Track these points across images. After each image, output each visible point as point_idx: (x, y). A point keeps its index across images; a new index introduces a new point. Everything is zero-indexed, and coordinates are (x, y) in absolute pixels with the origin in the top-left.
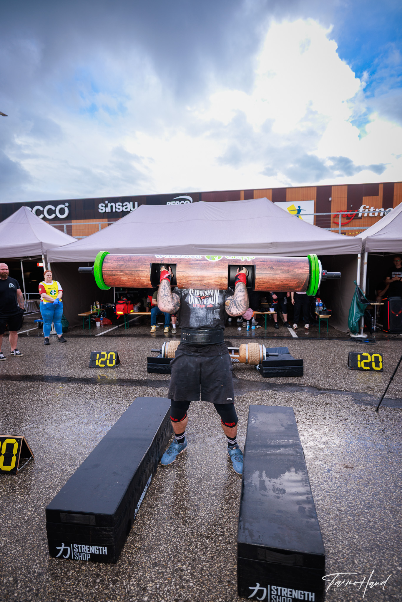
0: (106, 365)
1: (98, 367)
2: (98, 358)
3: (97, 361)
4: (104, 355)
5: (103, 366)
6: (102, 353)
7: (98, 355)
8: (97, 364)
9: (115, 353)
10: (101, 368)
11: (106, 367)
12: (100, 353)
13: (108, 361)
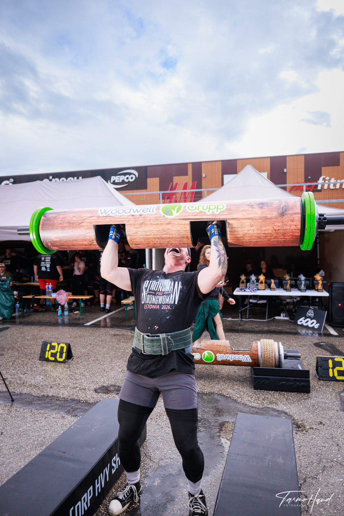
0: (56, 359)
1: (47, 360)
2: (48, 349)
3: (47, 352)
4: (55, 346)
5: (53, 359)
6: (53, 344)
7: (49, 345)
8: (46, 357)
9: (66, 344)
10: (51, 361)
11: (56, 361)
12: (50, 344)
13: (58, 354)
